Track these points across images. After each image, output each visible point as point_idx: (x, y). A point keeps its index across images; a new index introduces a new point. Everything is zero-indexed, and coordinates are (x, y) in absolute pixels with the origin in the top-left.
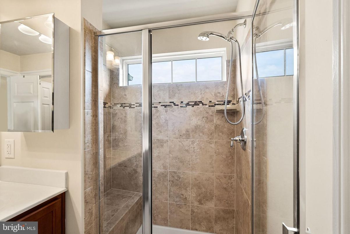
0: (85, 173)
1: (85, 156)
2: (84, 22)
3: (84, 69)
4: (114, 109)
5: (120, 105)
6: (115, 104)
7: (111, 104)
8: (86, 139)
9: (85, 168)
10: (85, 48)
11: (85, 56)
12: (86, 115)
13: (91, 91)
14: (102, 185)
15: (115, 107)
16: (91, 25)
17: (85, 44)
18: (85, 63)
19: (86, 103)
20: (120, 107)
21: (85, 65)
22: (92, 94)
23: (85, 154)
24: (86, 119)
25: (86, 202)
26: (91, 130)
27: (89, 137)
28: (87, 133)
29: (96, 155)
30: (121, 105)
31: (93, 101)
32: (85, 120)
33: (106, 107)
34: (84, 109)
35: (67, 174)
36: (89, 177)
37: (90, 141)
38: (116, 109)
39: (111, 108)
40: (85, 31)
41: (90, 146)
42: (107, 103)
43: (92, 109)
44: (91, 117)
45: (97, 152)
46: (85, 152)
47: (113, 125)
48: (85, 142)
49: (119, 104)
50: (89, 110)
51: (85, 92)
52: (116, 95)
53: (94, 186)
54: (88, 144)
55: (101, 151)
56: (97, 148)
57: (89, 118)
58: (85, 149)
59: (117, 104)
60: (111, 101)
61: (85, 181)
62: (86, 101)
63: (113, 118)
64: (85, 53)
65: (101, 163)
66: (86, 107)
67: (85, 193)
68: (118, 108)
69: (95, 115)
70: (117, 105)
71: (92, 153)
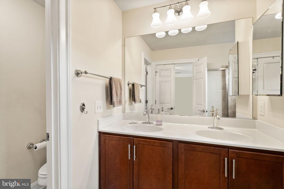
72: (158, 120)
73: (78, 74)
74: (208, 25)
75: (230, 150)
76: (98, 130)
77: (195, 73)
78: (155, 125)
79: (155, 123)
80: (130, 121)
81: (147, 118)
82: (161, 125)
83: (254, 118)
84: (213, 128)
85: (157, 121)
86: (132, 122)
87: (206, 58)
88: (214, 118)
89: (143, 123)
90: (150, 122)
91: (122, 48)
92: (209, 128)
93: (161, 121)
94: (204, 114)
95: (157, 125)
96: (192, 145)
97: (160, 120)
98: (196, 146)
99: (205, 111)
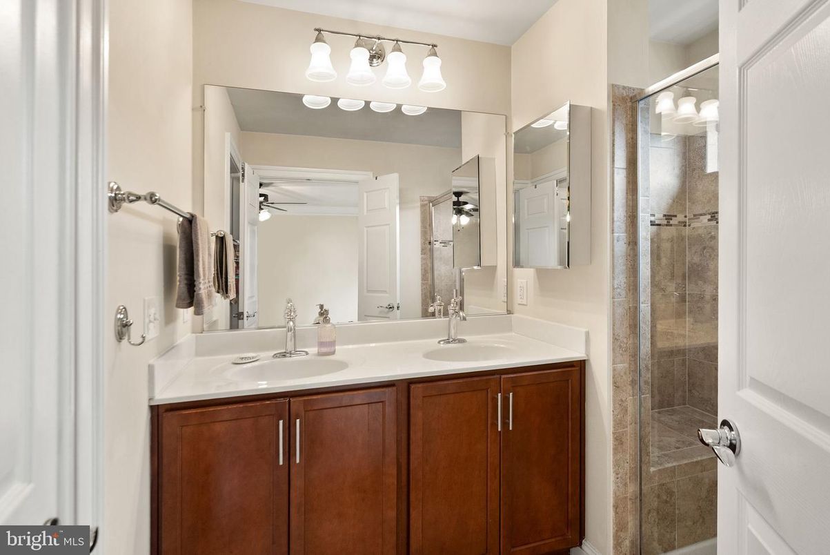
0: (615, 339)
1: (613, 309)
2: (613, 90)
3: (613, 167)
4: (694, 228)
5: (709, 217)
6: (695, 215)
7: (686, 217)
8: (616, 282)
9: (613, 329)
10: (613, 133)
11: (613, 145)
12: (615, 241)
13: (624, 201)
14: (648, 369)
15: (697, 222)
16: (624, 88)
17: (613, 125)
18: (613, 157)
19: (615, 223)
20: (709, 220)
21: (613, 161)
22: (627, 205)
23: (614, 305)
24: (616, 249)
25: (616, 386)
26: (624, 268)
27: (621, 279)
28: (617, 271)
29: (634, 312)
30: (712, 217)
31: (629, 217)
32: (613, 250)
33: (671, 225)
34: (613, 231)
35: (587, 334)
36: (620, 347)
37: (623, 285)
38: (699, 227)
39: (685, 226)
40: (614, 105)
41: (623, 293)
42: (676, 216)
43: (626, 232)
44: (625, 246)
45: (636, 308)
46: (614, 302)
47: (689, 262)
48: (613, 286)
49: (705, 214)
50: (621, 235)
51: (613, 205)
52: (698, 194)
53: (630, 364)
54: (618, 290)
55: (645, 308)
56: (637, 301)
57: (621, 247)
58: (613, 298)
59: (701, 215)
60: (686, 211)
61: (613, 349)
62: (615, 219)
63: (689, 248)
64: (613, 141)
65: (645, 329)
66: (616, 230)
67: (614, 370)
68: (704, 224)
69: (633, 242)
70: (701, 217)
71: (627, 307)
72: (324, 341)
73: (115, 202)
74: (429, 108)
75: (503, 376)
76: (150, 399)
77: (365, 211)
78: (314, 355)
79: (313, 350)
80: (235, 357)
81: (289, 339)
82: (333, 353)
83: (509, 312)
84: (447, 342)
85: (321, 344)
86: (242, 358)
87: (395, 176)
88: (450, 321)
89: (275, 356)
90: (298, 350)
91: (193, 116)
92: (439, 342)
93: (333, 344)
94: (391, 314)
95: (320, 354)
96: (439, 383)
97: (328, 340)
98: (446, 382)
99: (396, 307)
